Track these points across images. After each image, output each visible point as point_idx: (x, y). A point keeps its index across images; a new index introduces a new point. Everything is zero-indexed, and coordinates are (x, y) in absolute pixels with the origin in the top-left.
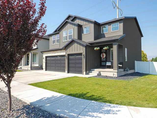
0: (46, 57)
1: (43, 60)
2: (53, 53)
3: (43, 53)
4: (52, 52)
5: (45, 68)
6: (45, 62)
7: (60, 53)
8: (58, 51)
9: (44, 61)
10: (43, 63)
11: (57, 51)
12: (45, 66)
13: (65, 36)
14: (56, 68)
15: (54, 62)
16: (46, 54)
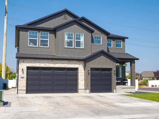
5: (25, 89)
6: (25, 78)
9: (23, 75)
10: (19, 78)
12: (25, 84)
16: (29, 63)
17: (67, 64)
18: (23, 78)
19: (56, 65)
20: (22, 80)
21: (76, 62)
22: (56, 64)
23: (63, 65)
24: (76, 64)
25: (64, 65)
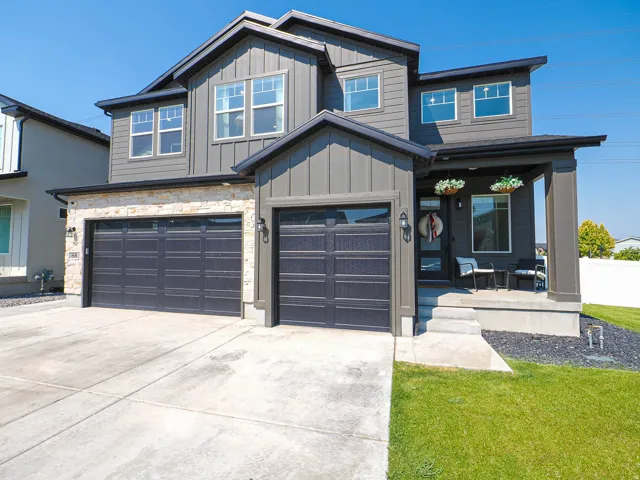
0: (91, 225)
1: (69, 241)
2: (150, 199)
3: (70, 199)
4: (135, 195)
5: (79, 290)
6: (81, 255)
7: (198, 204)
8: (185, 193)
9: (75, 246)
10: (67, 257)
11: (177, 191)
12: (79, 277)
13: (226, 109)
14: (169, 291)
15: (152, 254)
16: (91, 206)
17: (201, 199)
18: (74, 255)
19: (165, 206)
20: (73, 262)
21: (232, 190)
22: (164, 204)
23: (187, 204)
24: (233, 197)
25: (192, 204)
